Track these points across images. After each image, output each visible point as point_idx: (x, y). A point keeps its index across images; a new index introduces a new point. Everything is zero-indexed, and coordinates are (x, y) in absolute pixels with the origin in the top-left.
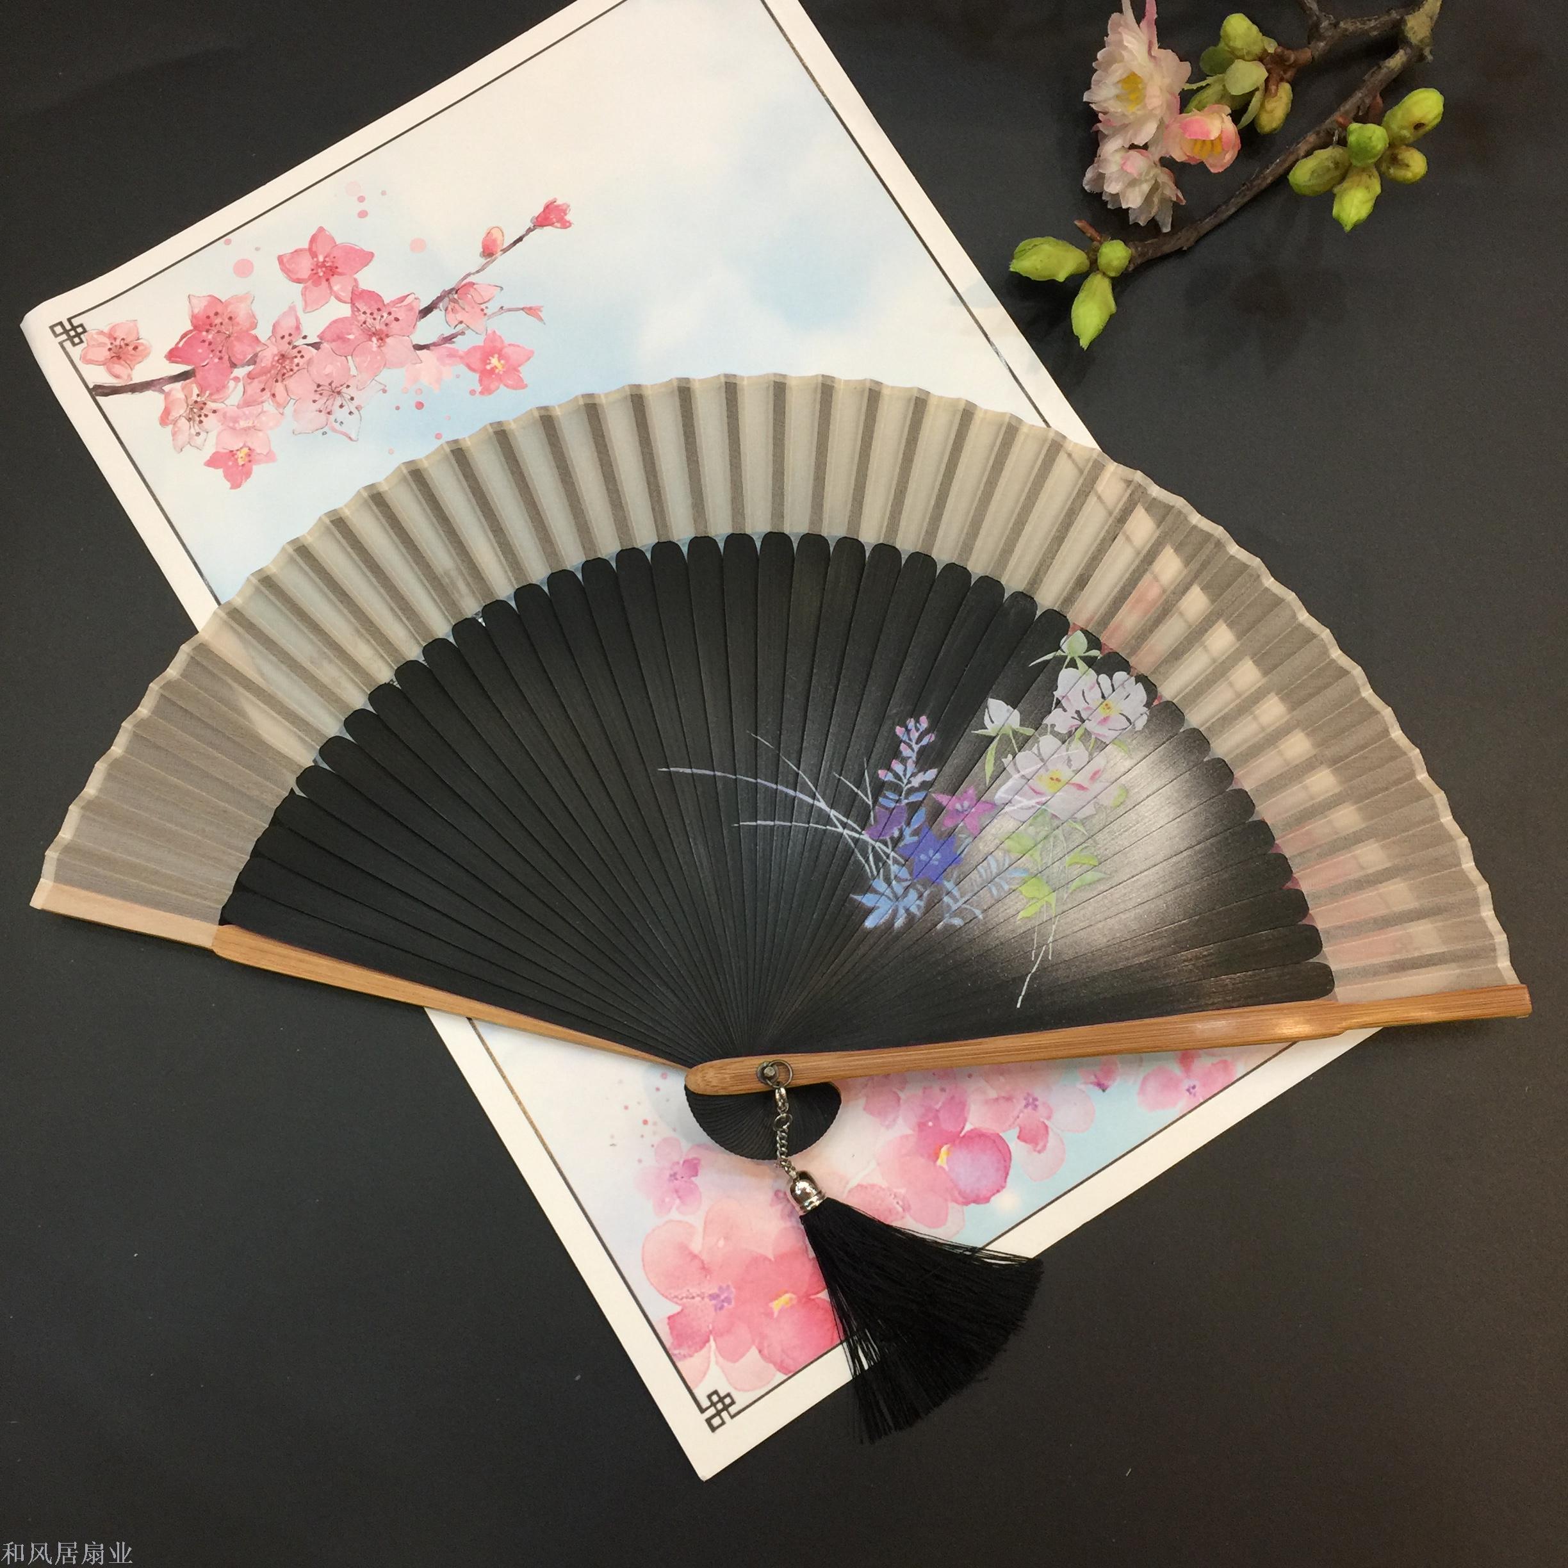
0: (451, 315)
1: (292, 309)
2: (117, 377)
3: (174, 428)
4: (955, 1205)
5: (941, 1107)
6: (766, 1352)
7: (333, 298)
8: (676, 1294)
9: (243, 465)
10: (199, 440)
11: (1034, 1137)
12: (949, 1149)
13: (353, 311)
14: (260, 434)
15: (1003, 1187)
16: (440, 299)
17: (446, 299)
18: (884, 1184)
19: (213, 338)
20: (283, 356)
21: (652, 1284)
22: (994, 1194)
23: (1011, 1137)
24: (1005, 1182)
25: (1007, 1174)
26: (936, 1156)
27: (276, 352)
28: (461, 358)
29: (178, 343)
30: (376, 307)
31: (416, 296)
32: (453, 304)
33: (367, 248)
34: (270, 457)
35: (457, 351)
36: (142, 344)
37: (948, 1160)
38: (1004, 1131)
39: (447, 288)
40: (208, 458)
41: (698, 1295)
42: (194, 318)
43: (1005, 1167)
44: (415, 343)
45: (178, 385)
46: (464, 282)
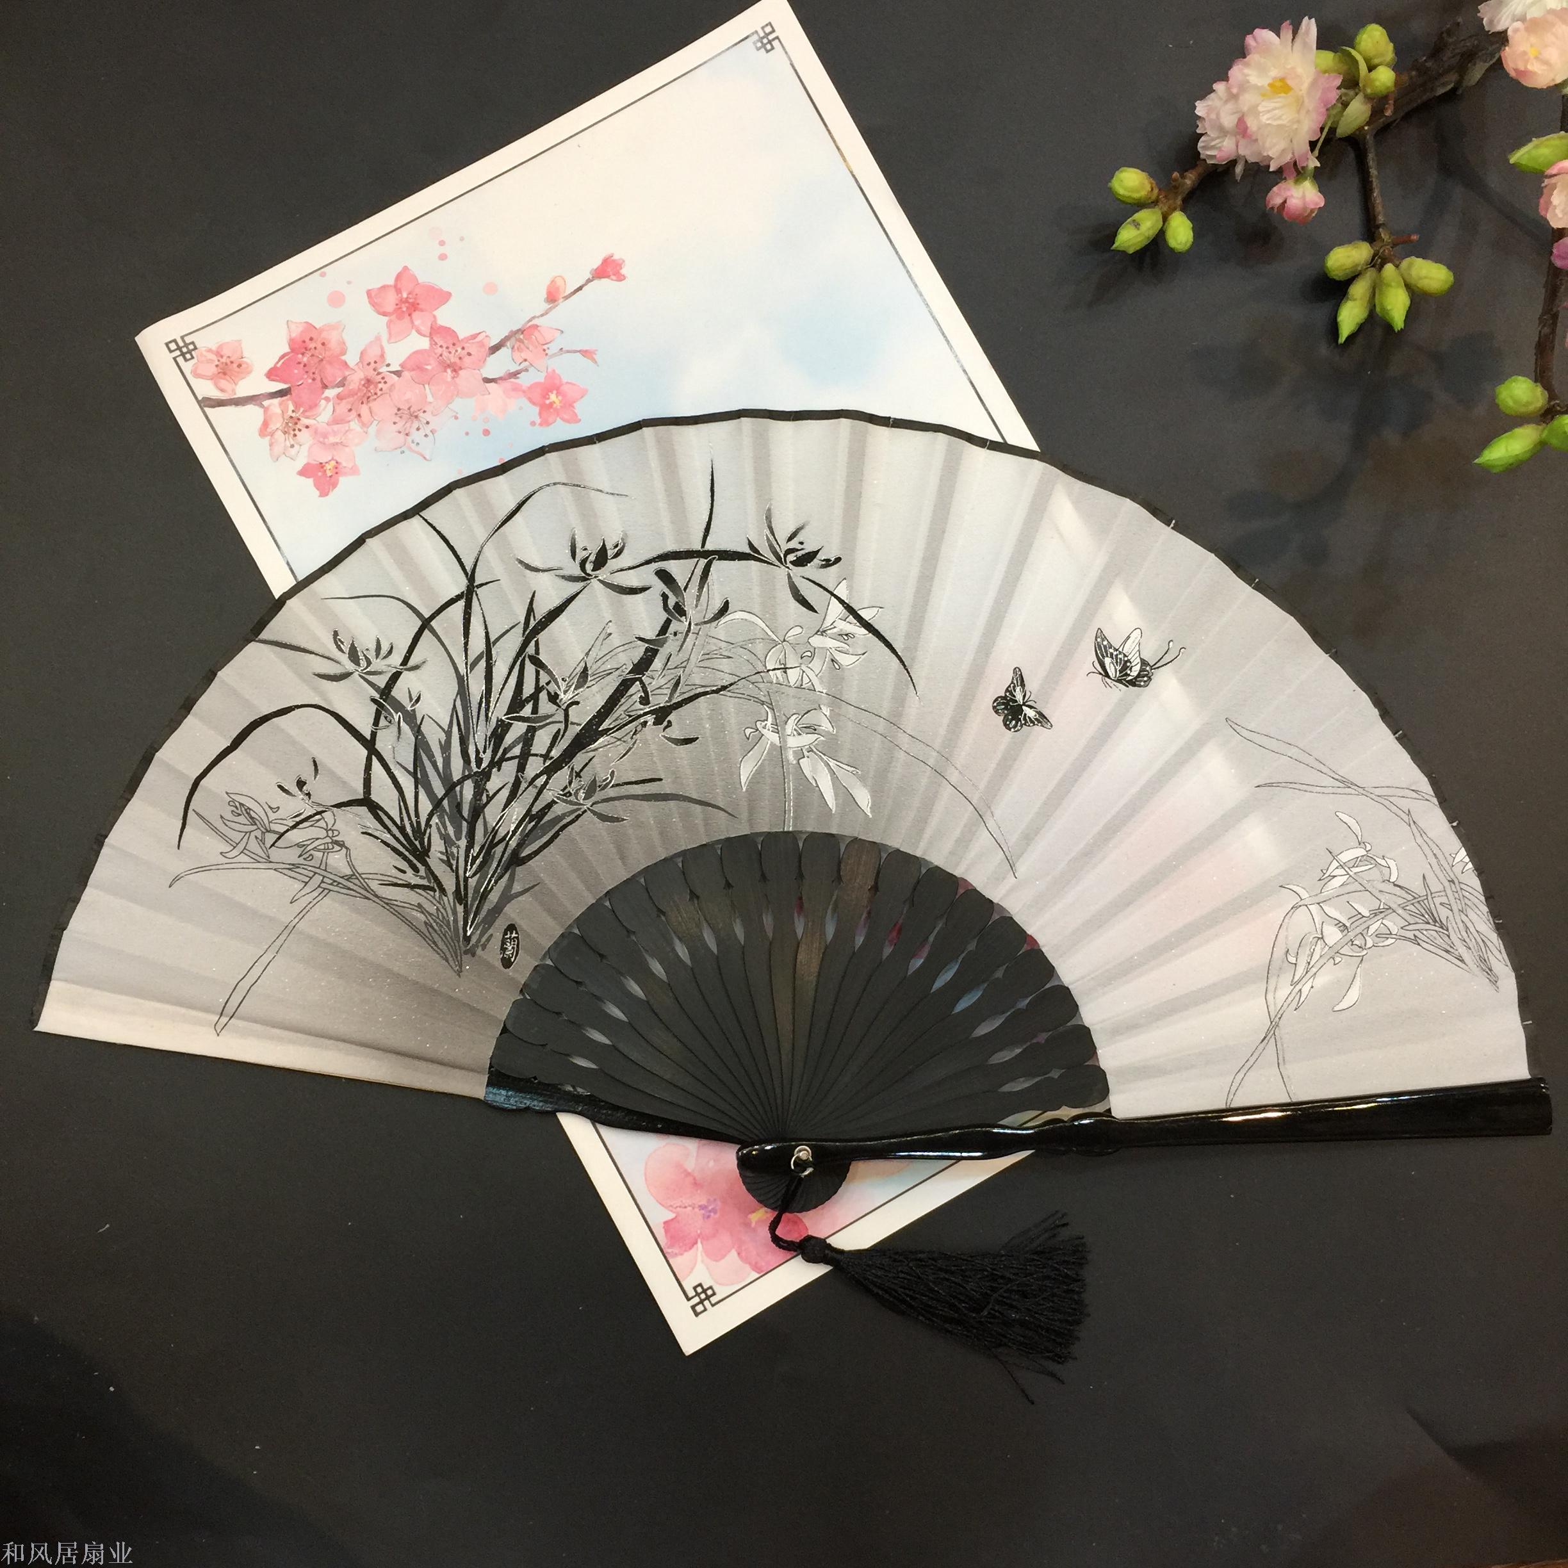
0: (516, 354)
1: (378, 339)
2: (222, 390)
3: (271, 439)
6: (743, 1254)
7: (414, 333)
8: (671, 1203)
9: (331, 477)
10: (293, 452)
13: (431, 344)
14: (347, 449)
16: (507, 338)
17: (513, 340)
19: (308, 361)
20: (369, 381)
21: (652, 1194)
27: (362, 376)
28: (524, 392)
29: (277, 363)
30: (451, 342)
31: (487, 334)
32: (518, 343)
33: (446, 289)
34: (355, 470)
35: (522, 386)
36: (247, 364)
39: (515, 329)
40: (300, 467)
41: (690, 1206)
42: (292, 342)
44: (484, 376)
45: (276, 401)
46: (531, 323)
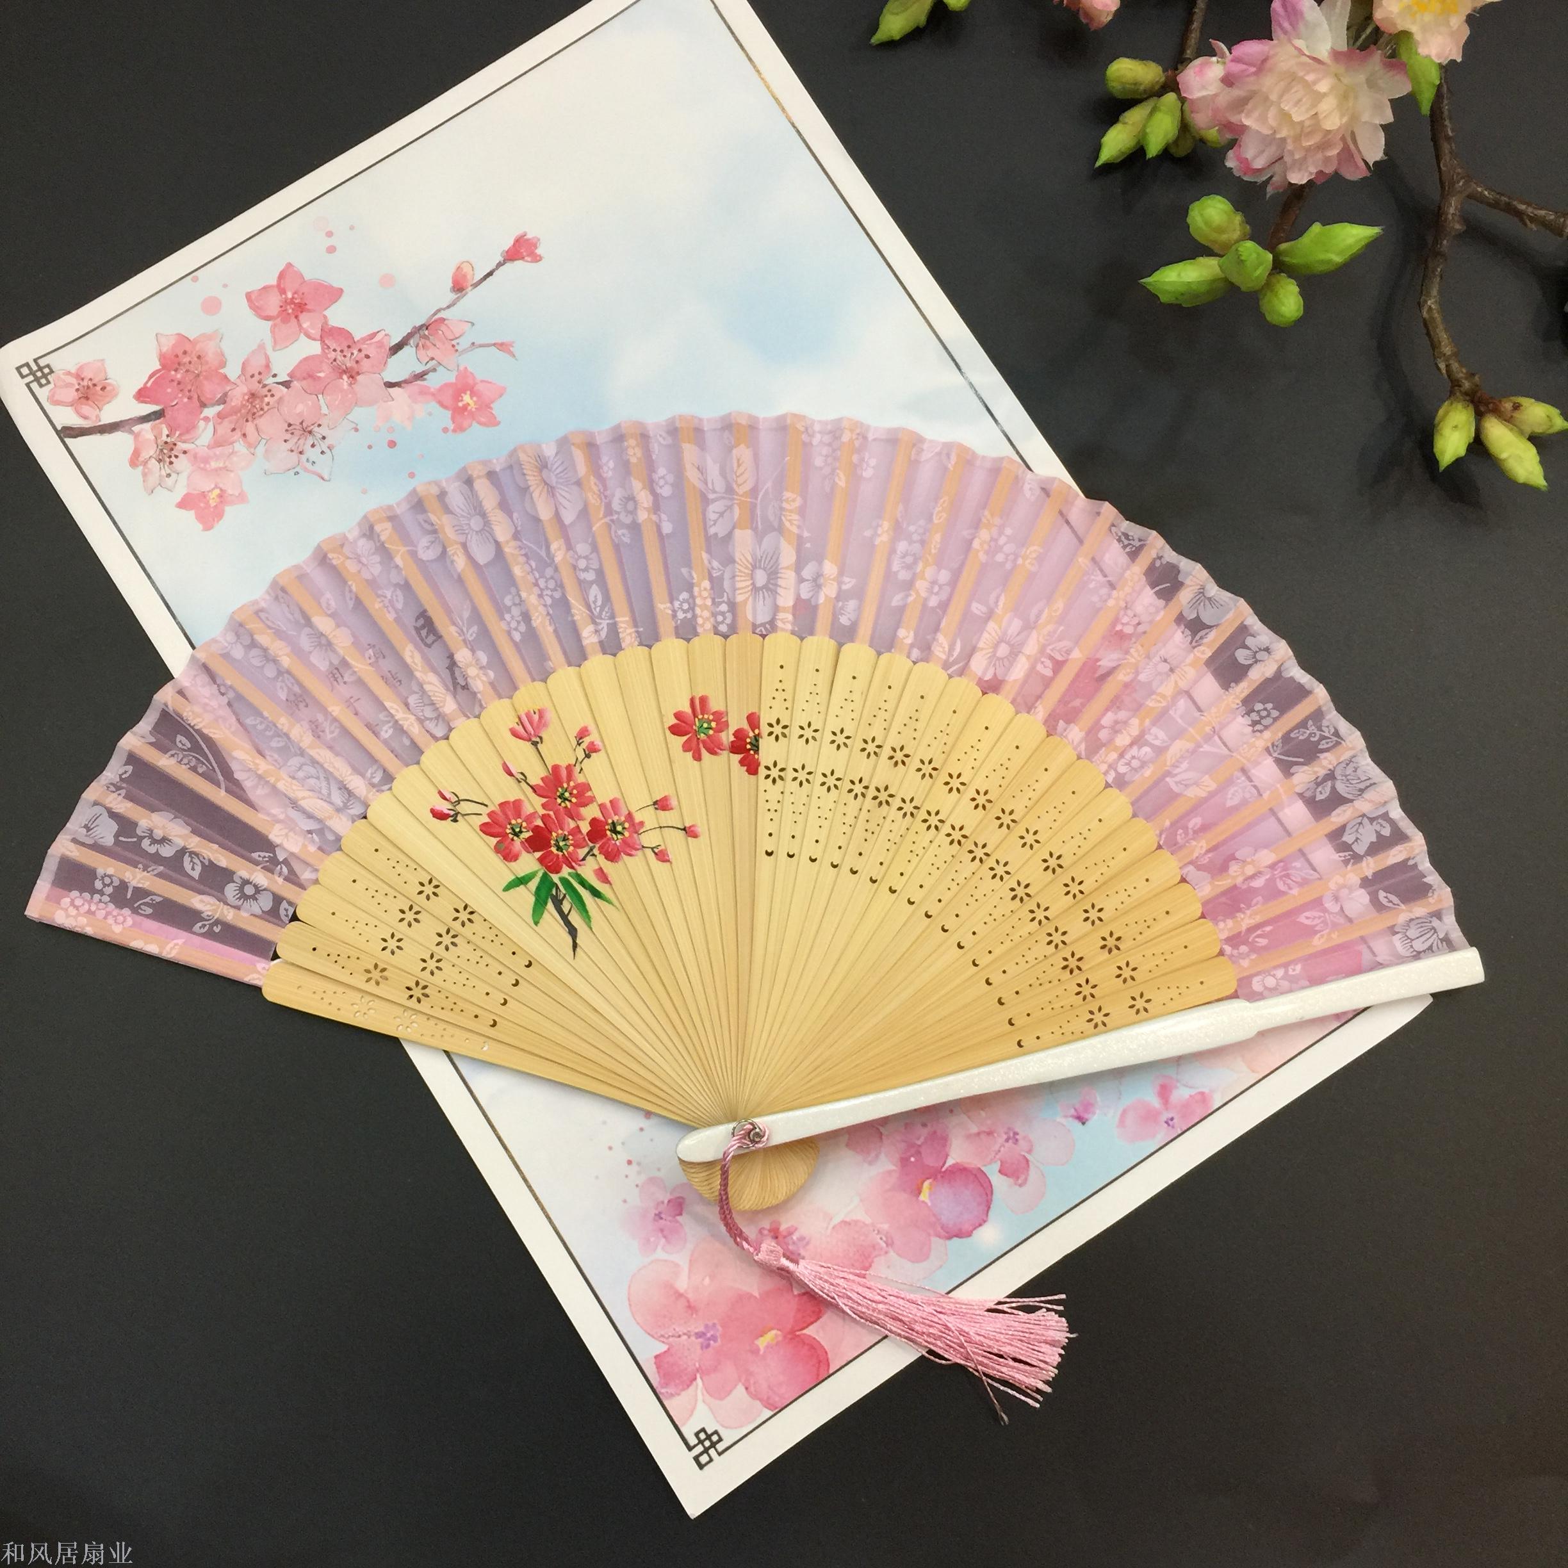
0: (422, 352)
1: (261, 347)
2: (85, 417)
3: (144, 469)
4: (937, 1239)
5: (923, 1143)
6: (752, 1389)
7: (302, 335)
8: (663, 1333)
9: (216, 506)
10: (169, 482)
11: (1016, 1170)
12: (931, 1184)
13: (323, 349)
14: (232, 475)
15: (985, 1221)
16: (410, 336)
17: (418, 336)
18: (868, 1221)
19: (182, 377)
20: (253, 395)
21: (638, 1323)
22: (975, 1229)
23: (992, 1172)
24: (987, 1215)
25: (989, 1208)
26: (919, 1191)
27: (245, 390)
28: (433, 395)
29: (147, 382)
30: (346, 344)
31: (387, 332)
32: (423, 340)
33: (336, 285)
34: (242, 498)
35: (429, 388)
36: (110, 385)
37: (930, 1195)
38: (985, 1166)
39: (418, 324)
40: (178, 498)
41: (685, 1334)
42: (163, 358)
43: (987, 1201)
44: (386, 380)
45: (147, 426)
46: (436, 317)
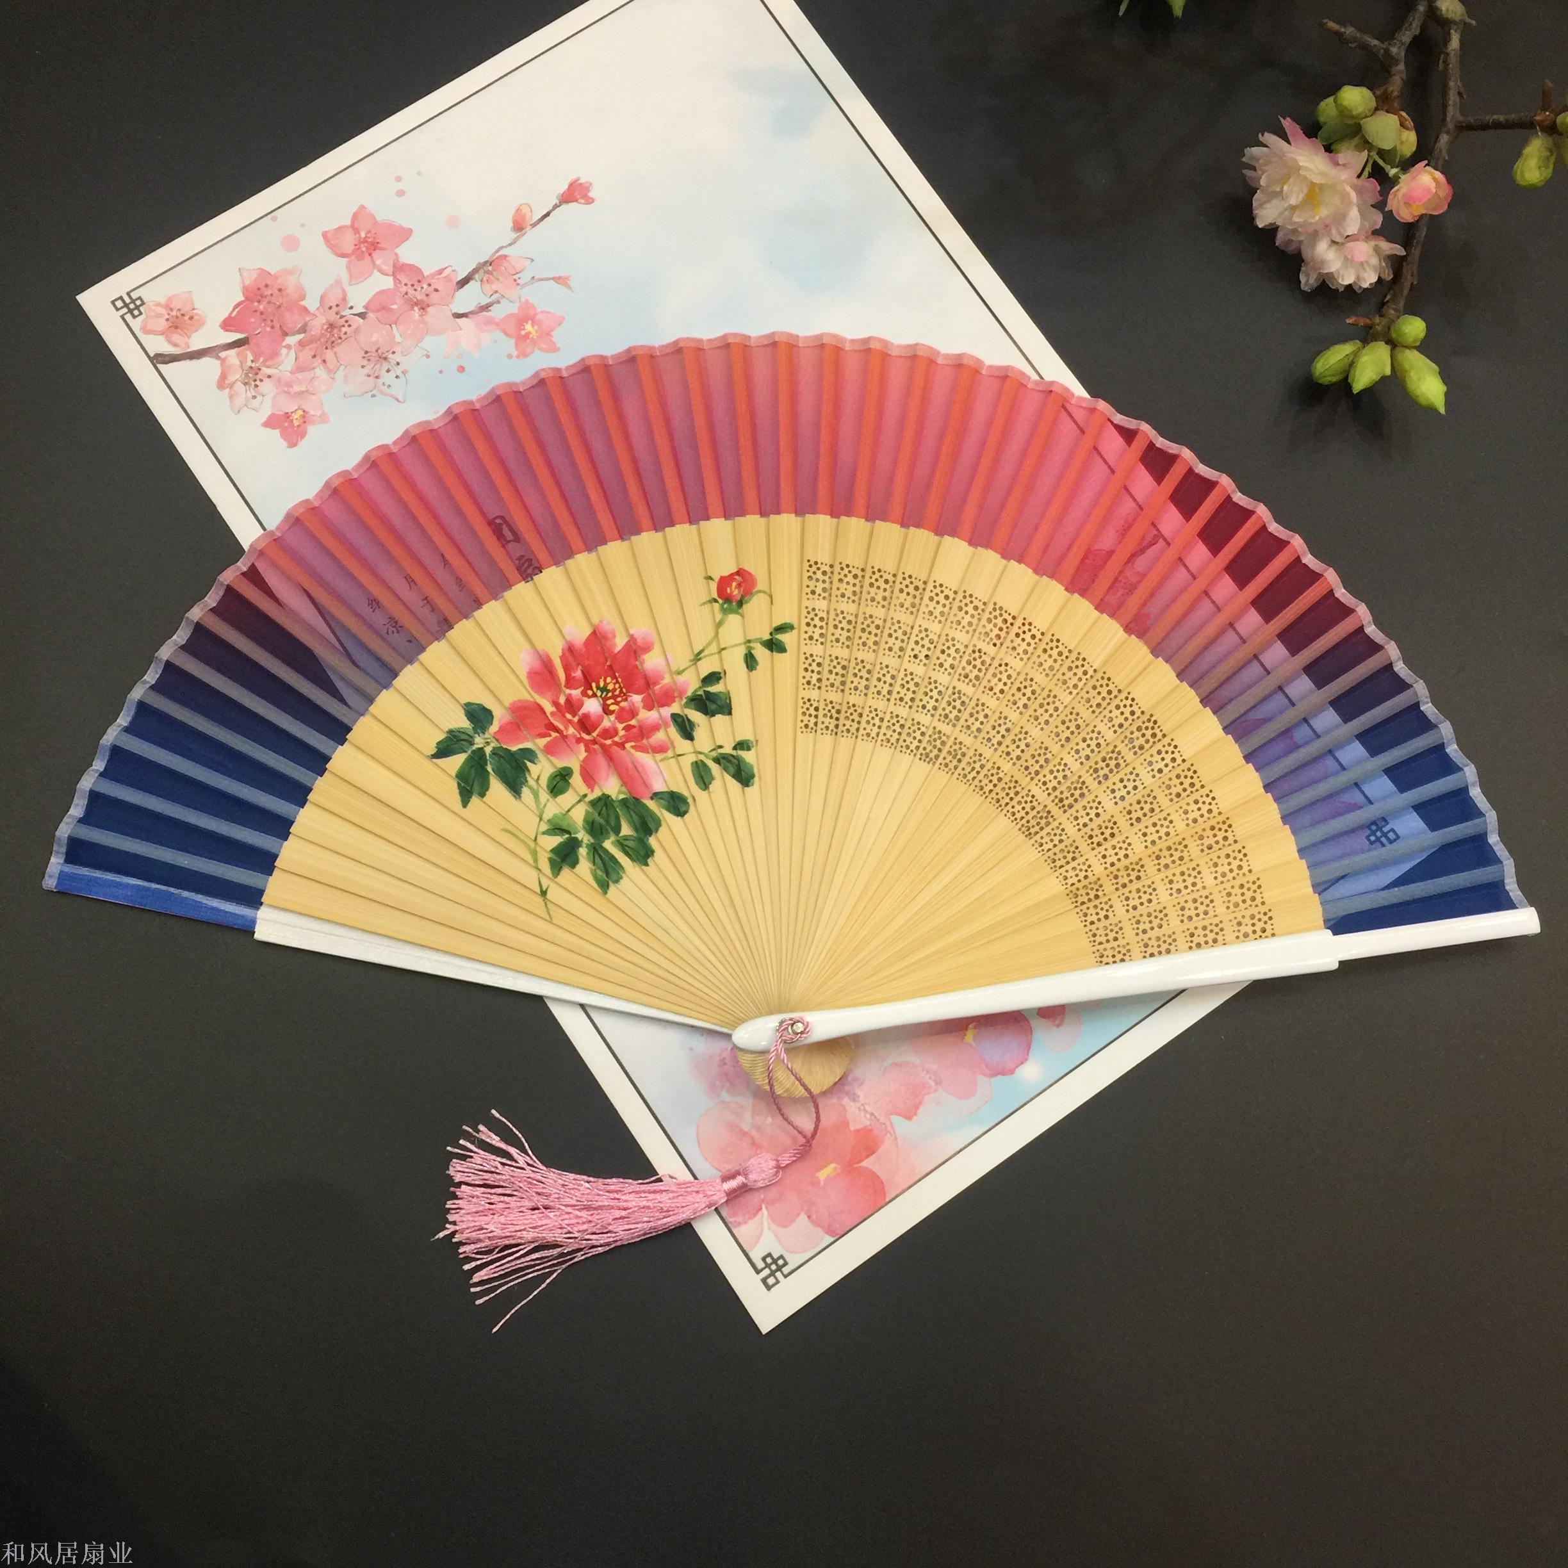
0: (487, 287)
1: (338, 282)
2: (175, 345)
3: (230, 392)
4: (983, 1077)
6: (814, 1217)
7: (376, 273)
9: (298, 426)
10: (255, 403)
11: (1052, 1013)
12: (972, 1030)
13: (395, 283)
14: (314, 397)
15: (1026, 1060)
16: (475, 271)
17: (481, 271)
18: (917, 1061)
19: (264, 308)
20: (331, 326)
21: (708, 1160)
22: (1017, 1067)
23: (1031, 1014)
24: (1028, 1054)
25: (1029, 1047)
26: (964, 1036)
27: (324, 321)
28: (497, 324)
29: (232, 312)
30: (416, 279)
31: (453, 268)
32: (487, 275)
33: (406, 225)
34: (324, 418)
35: (494, 318)
36: (198, 314)
37: (974, 1037)
39: (483, 260)
40: (265, 419)
42: (246, 290)
43: (1028, 1044)
44: (454, 311)
45: (232, 353)
46: (497, 255)
